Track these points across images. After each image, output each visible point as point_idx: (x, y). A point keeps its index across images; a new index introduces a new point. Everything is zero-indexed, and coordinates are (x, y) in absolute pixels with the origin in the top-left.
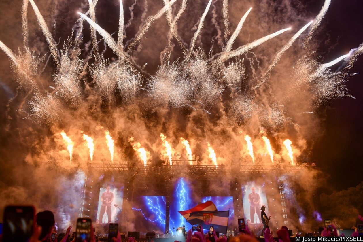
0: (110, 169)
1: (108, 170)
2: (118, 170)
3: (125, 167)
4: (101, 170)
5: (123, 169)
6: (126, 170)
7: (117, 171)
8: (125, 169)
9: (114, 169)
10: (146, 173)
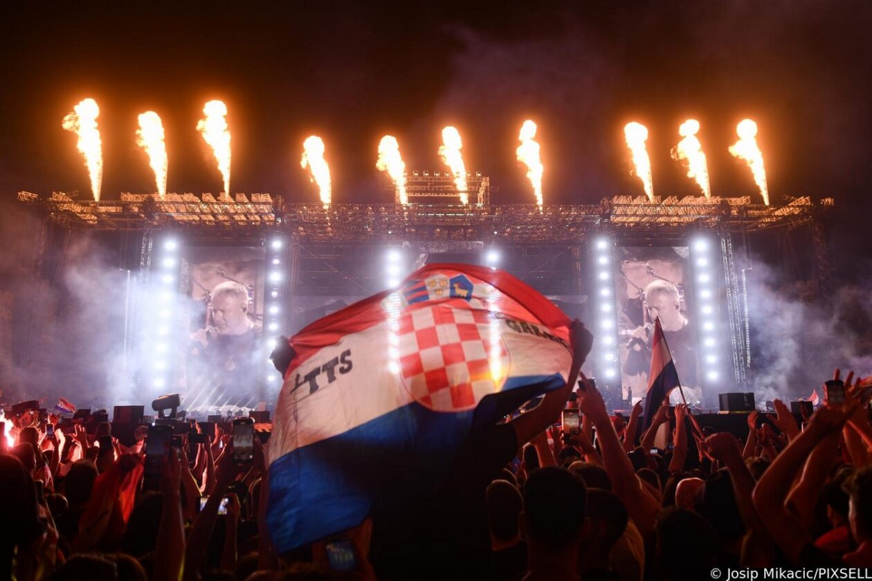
0: (221, 218)
1: (215, 222)
2: (243, 221)
3: (267, 211)
4: (194, 220)
5: (261, 217)
6: (269, 221)
7: (241, 223)
8: (266, 219)
9: (233, 218)
10: (329, 229)
